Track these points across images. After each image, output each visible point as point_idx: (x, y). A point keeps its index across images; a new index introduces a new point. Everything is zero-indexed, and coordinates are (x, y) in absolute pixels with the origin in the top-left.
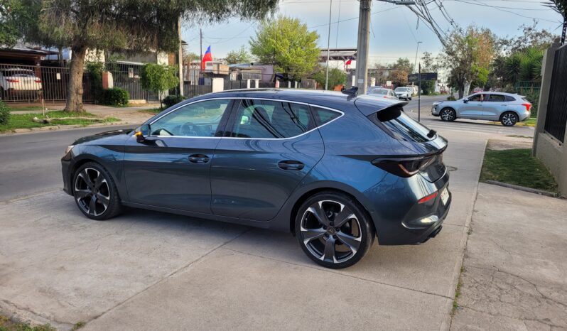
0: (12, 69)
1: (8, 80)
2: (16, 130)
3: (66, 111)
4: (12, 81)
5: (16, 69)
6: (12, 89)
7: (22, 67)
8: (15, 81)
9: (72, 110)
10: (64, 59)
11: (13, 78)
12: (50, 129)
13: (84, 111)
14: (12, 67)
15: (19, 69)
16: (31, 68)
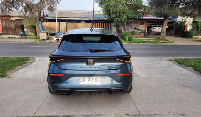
0: (156, 25)
1: (153, 29)
2: (133, 43)
3: (159, 39)
4: (154, 29)
5: (157, 25)
6: (154, 31)
7: (159, 24)
8: (156, 29)
9: (161, 38)
10: (174, 21)
11: (155, 28)
12: (143, 44)
13: (165, 39)
14: (156, 24)
15: (158, 25)
16: (161, 25)
